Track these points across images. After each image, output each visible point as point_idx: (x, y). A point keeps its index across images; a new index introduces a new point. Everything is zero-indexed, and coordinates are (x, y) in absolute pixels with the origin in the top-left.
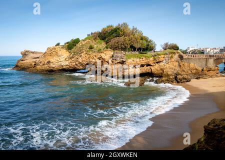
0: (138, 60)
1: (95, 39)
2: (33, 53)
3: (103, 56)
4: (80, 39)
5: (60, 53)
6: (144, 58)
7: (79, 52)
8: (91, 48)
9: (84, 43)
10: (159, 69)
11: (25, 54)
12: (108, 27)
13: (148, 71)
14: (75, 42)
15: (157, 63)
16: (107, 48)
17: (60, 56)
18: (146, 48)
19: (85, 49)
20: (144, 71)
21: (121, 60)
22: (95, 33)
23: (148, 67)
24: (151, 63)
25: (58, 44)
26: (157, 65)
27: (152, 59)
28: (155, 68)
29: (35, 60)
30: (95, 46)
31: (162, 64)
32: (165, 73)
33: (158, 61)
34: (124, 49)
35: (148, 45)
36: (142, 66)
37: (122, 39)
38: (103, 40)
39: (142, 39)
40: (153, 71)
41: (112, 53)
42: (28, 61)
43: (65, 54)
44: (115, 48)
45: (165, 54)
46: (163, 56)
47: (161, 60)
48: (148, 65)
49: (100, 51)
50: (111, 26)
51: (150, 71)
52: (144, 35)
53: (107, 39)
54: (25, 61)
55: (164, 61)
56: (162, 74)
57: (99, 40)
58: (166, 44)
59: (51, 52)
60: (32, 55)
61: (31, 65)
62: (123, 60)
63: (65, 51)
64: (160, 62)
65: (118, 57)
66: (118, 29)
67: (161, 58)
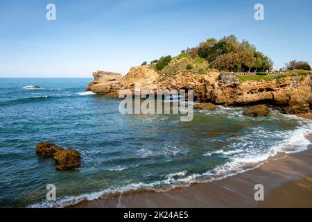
0: (255, 83)
1: (193, 57)
2: (108, 74)
3: (206, 77)
4: (172, 57)
5: (147, 74)
6: (264, 80)
7: (173, 73)
8: (189, 68)
9: (178, 61)
10: (283, 94)
11: (98, 76)
12: (208, 41)
13: (268, 97)
14: (166, 60)
15: (281, 87)
16: (211, 67)
17: (147, 78)
18: (261, 68)
19: (182, 69)
20: (263, 97)
21: (233, 83)
22: (193, 49)
23: (269, 92)
24: (273, 87)
25: (144, 64)
26: (281, 89)
27: (274, 81)
28: (279, 94)
29: (110, 83)
30: (194, 65)
31: (288, 88)
32: (292, 100)
33: (283, 84)
34: (234, 69)
35: (264, 64)
36: (261, 90)
37: (230, 56)
38: (204, 57)
39: (256, 55)
40: (275, 97)
41: (218, 74)
42: (103, 84)
43: (153, 75)
44: (220, 68)
45: (292, 76)
46: (289, 78)
47: (287, 82)
48: (268, 89)
49: (201, 71)
50: (213, 40)
51: (271, 97)
52: (257, 51)
53: (209, 57)
54: (99, 84)
55: (291, 85)
56: (288, 101)
57: (198, 58)
58: (292, 63)
59: (135, 73)
60: (106, 77)
61: (106, 88)
62: (236, 83)
63: (153, 71)
64: (286, 85)
65: (228, 79)
66: (225, 43)
67: (288, 80)
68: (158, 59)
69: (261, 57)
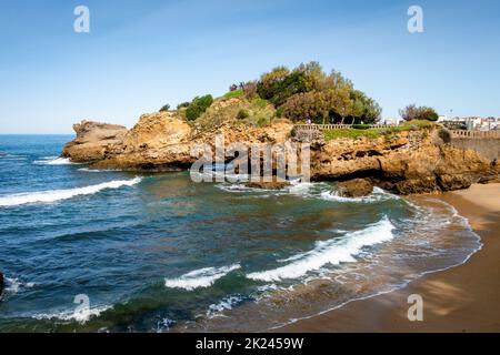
0: (351, 142)
1: (249, 97)
2: (101, 126)
3: (271, 133)
4: (214, 98)
5: (169, 128)
6: (364, 139)
7: (215, 126)
8: (242, 116)
9: (224, 105)
10: (396, 161)
11: (83, 130)
12: (276, 71)
13: (371, 166)
14: (204, 103)
15: (393, 148)
16: (278, 115)
17: (169, 134)
18: (361, 117)
19: (230, 118)
20: (364, 166)
21: (314, 141)
22: (249, 84)
23: (374, 158)
24: (379, 148)
25: (165, 108)
26: (393, 153)
27: (381, 139)
28: (389, 160)
29: (105, 143)
30: (251, 112)
31: (403, 151)
32: (410, 170)
33: (394, 144)
34: (317, 119)
35: (366, 111)
36: (360, 154)
37: (310, 96)
38: (267, 98)
39: (353, 96)
40: (383, 165)
41: (291, 127)
42: (91, 145)
43: (181, 129)
44: (296, 117)
45: (409, 130)
46: (405, 133)
47: (401, 141)
48: (373, 153)
49: (262, 123)
50: (283, 69)
51: (377, 166)
52: (355, 88)
53: (276, 97)
54: (84, 145)
55: (408, 145)
56: (403, 172)
57: (257, 99)
58: (410, 109)
59: (149, 125)
60: (98, 131)
61: (98, 152)
62: (319, 142)
63: (181, 122)
64: (399, 146)
65: (306, 135)
66: (301, 75)
67: (402, 137)
68: (190, 100)
69: (362, 100)
